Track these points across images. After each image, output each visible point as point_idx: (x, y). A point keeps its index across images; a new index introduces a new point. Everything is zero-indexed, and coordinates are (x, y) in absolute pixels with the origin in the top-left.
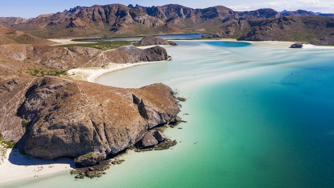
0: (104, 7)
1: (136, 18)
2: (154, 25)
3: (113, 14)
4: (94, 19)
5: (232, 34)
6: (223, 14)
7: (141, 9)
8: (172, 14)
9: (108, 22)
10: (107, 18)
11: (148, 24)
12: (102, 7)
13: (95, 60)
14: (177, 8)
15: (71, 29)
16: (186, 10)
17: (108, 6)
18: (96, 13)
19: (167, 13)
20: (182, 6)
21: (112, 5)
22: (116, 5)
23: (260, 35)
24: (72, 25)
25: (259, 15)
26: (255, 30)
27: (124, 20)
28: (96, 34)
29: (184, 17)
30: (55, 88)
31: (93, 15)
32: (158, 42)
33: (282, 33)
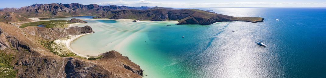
0: (49, 5)
1: (63, 9)
2: (70, 12)
3: (52, 7)
4: (45, 9)
5: (105, 16)
6: (96, 7)
7: (62, 5)
8: (75, 7)
9: (50, 11)
10: (50, 9)
11: (68, 12)
12: (48, 5)
13: (63, 34)
14: (77, 5)
15: (36, 14)
16: (81, 5)
17: (51, 4)
18: (46, 7)
19: (73, 7)
20: (79, 4)
21: (52, 4)
22: (54, 4)
23: (118, 17)
24: (37, 12)
25: (110, 8)
26: (116, 15)
27: (58, 10)
28: (46, 16)
29: (80, 8)
30: (88, 69)
31: (45, 8)
32: (79, 21)
33: (125, 16)
